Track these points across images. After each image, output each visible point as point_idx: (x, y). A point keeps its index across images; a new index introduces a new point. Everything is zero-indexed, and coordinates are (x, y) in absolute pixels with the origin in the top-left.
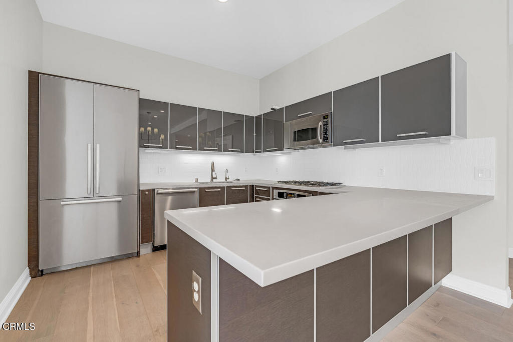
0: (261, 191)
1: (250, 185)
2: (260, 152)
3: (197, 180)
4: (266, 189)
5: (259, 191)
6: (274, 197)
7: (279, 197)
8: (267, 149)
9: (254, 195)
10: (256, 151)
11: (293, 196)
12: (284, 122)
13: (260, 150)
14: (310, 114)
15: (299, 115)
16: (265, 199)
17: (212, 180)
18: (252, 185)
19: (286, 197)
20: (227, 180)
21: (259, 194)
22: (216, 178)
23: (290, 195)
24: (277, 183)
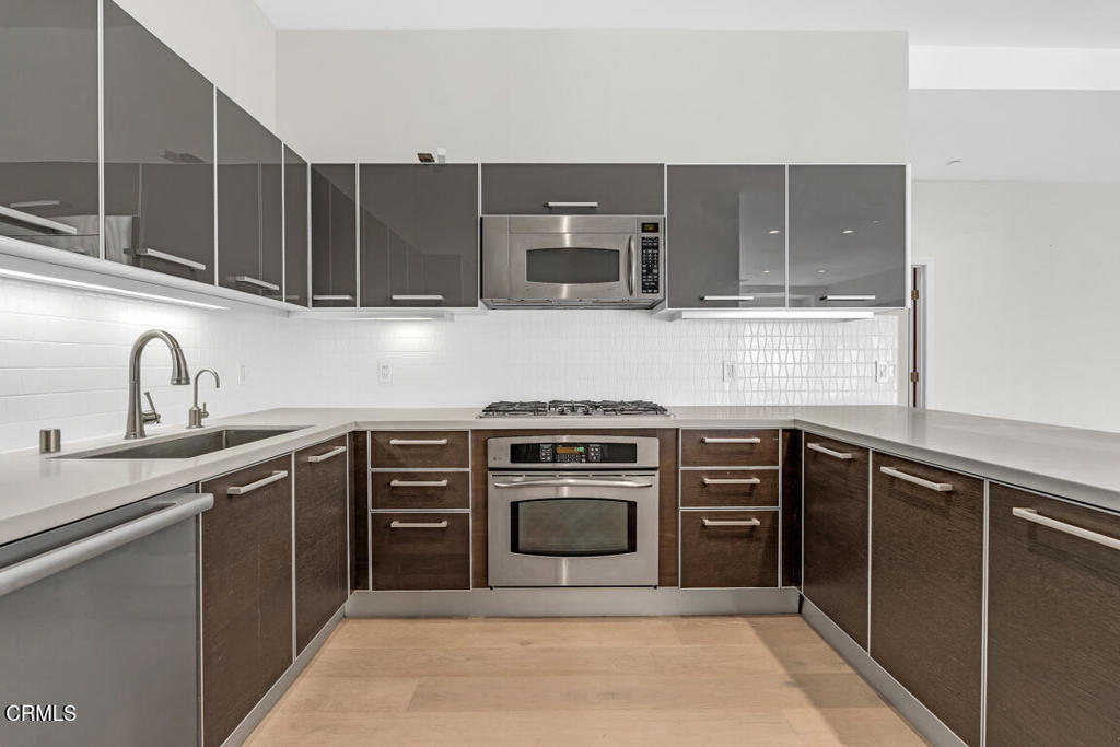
1: (350, 434)
2: (343, 303)
3: (50, 437)
4: (444, 441)
5: (397, 450)
6: (491, 464)
7: (513, 461)
8: (395, 297)
9: (370, 470)
10: (317, 298)
11: (582, 449)
12: (480, 214)
13: (347, 297)
14: (592, 207)
15: (551, 204)
16: (439, 477)
17: (141, 427)
18: (355, 432)
19: (549, 459)
20: (200, 422)
21: (402, 461)
22: (155, 418)
23: (568, 450)
24: (482, 414)
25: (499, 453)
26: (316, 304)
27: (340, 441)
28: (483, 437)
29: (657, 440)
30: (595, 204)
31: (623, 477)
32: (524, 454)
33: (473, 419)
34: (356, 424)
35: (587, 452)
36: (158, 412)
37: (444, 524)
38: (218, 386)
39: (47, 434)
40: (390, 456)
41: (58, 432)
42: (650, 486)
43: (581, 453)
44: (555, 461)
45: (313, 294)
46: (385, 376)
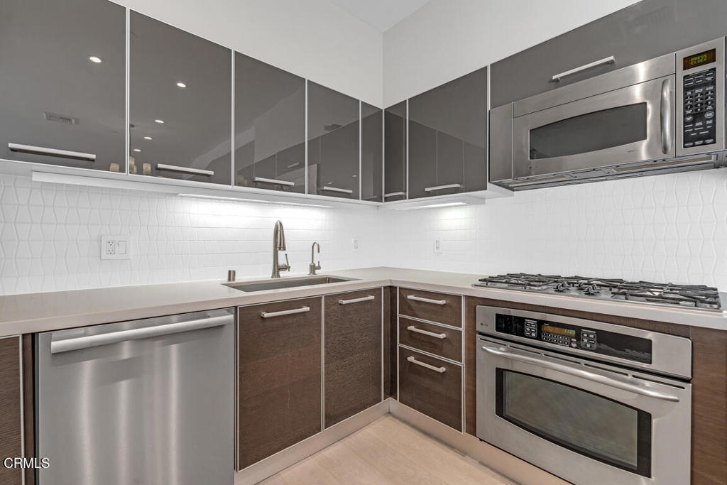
0: (423, 306)
1: (385, 287)
2: (401, 198)
3: (231, 275)
4: (442, 302)
5: (413, 305)
6: (479, 328)
7: (498, 329)
8: (427, 190)
9: (399, 315)
10: (388, 195)
11: (573, 332)
12: (489, 108)
13: (401, 193)
14: (607, 63)
15: (554, 77)
16: (440, 330)
17: (278, 272)
18: (391, 287)
19: (533, 335)
20: (314, 272)
21: (417, 312)
22: (286, 268)
23: (557, 330)
24: (480, 283)
25: (486, 320)
26: (387, 199)
27: (376, 291)
28: (473, 302)
29: (688, 343)
30: (612, 58)
31: (630, 377)
32: (510, 325)
33: (470, 287)
34: (391, 281)
35: (578, 337)
36: (290, 265)
37: (442, 369)
38: (319, 252)
39: (230, 272)
40: (410, 308)
41: (234, 272)
42: (677, 401)
43: (571, 337)
44: (539, 338)
45: (385, 193)
46: (438, 248)
